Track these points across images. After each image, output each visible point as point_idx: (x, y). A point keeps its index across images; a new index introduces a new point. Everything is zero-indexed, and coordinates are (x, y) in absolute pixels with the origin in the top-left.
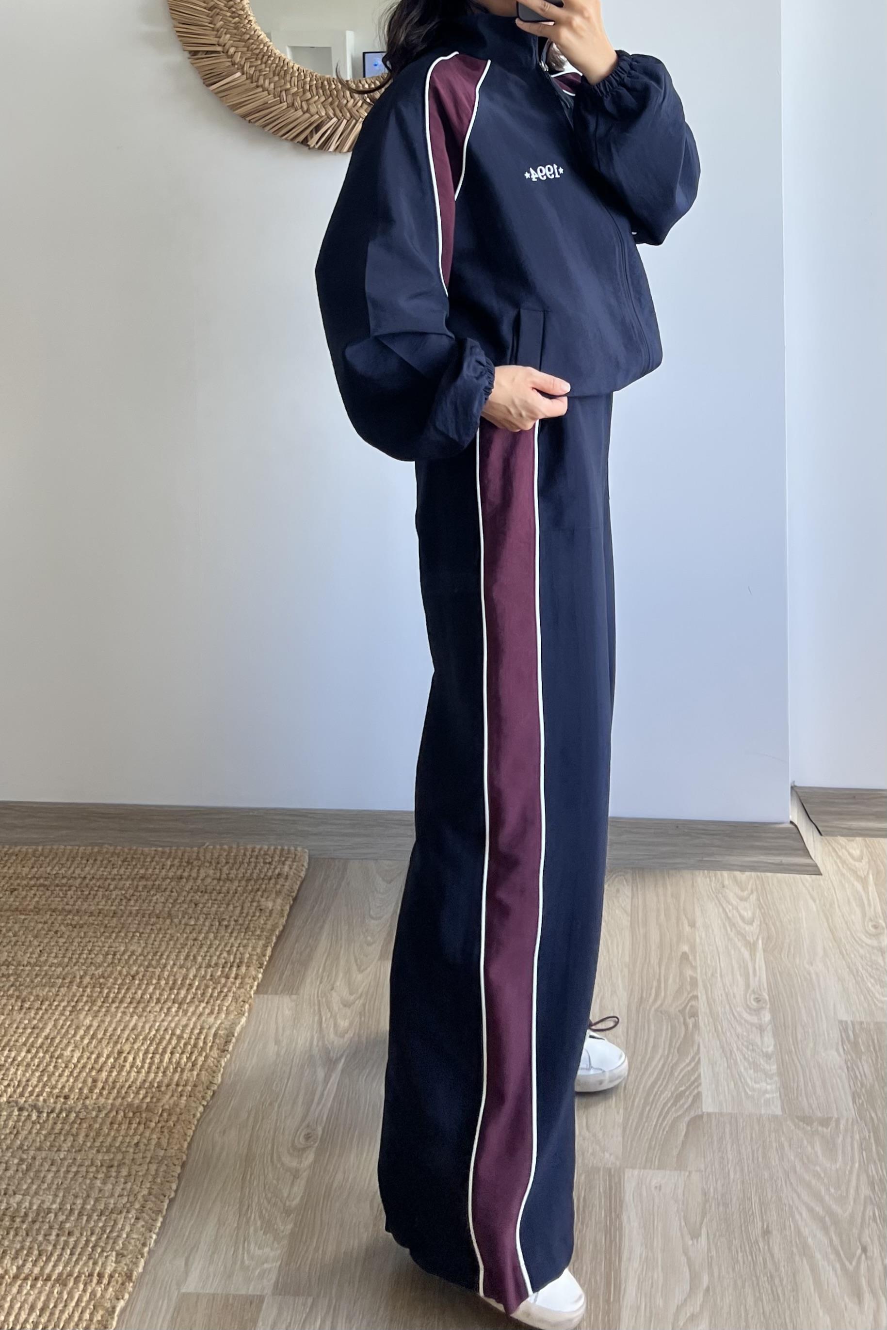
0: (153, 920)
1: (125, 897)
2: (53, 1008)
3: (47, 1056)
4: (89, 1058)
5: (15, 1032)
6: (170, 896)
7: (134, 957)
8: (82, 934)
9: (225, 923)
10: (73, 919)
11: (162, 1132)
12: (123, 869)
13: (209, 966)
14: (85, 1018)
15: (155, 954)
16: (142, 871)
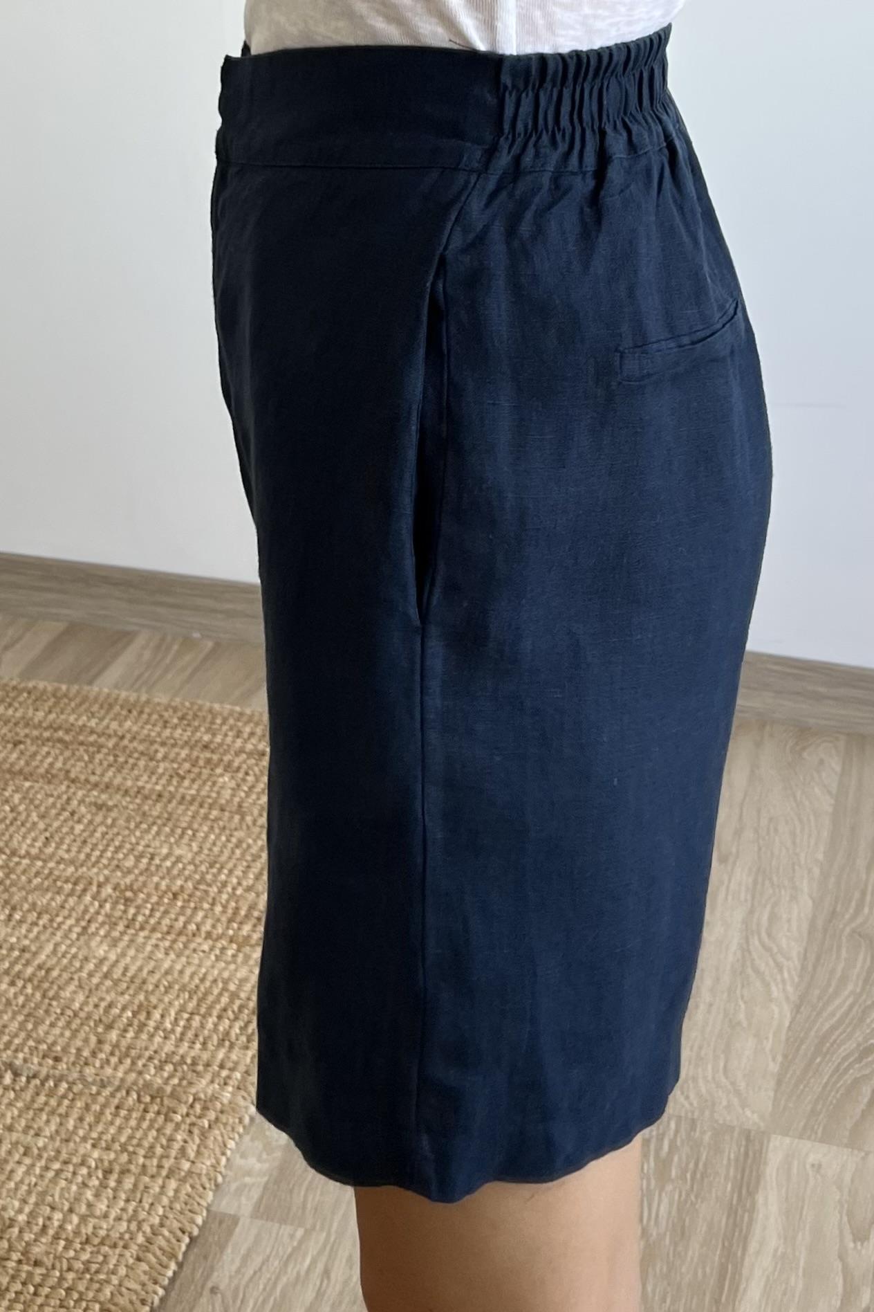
0: (215, 813)
1: (178, 774)
2: (55, 925)
3: (38, 995)
4: (96, 1006)
7: (180, 865)
8: (109, 821)
10: (98, 797)
11: (191, 1132)
14: (98, 947)
15: (211, 866)
16: (206, 738)
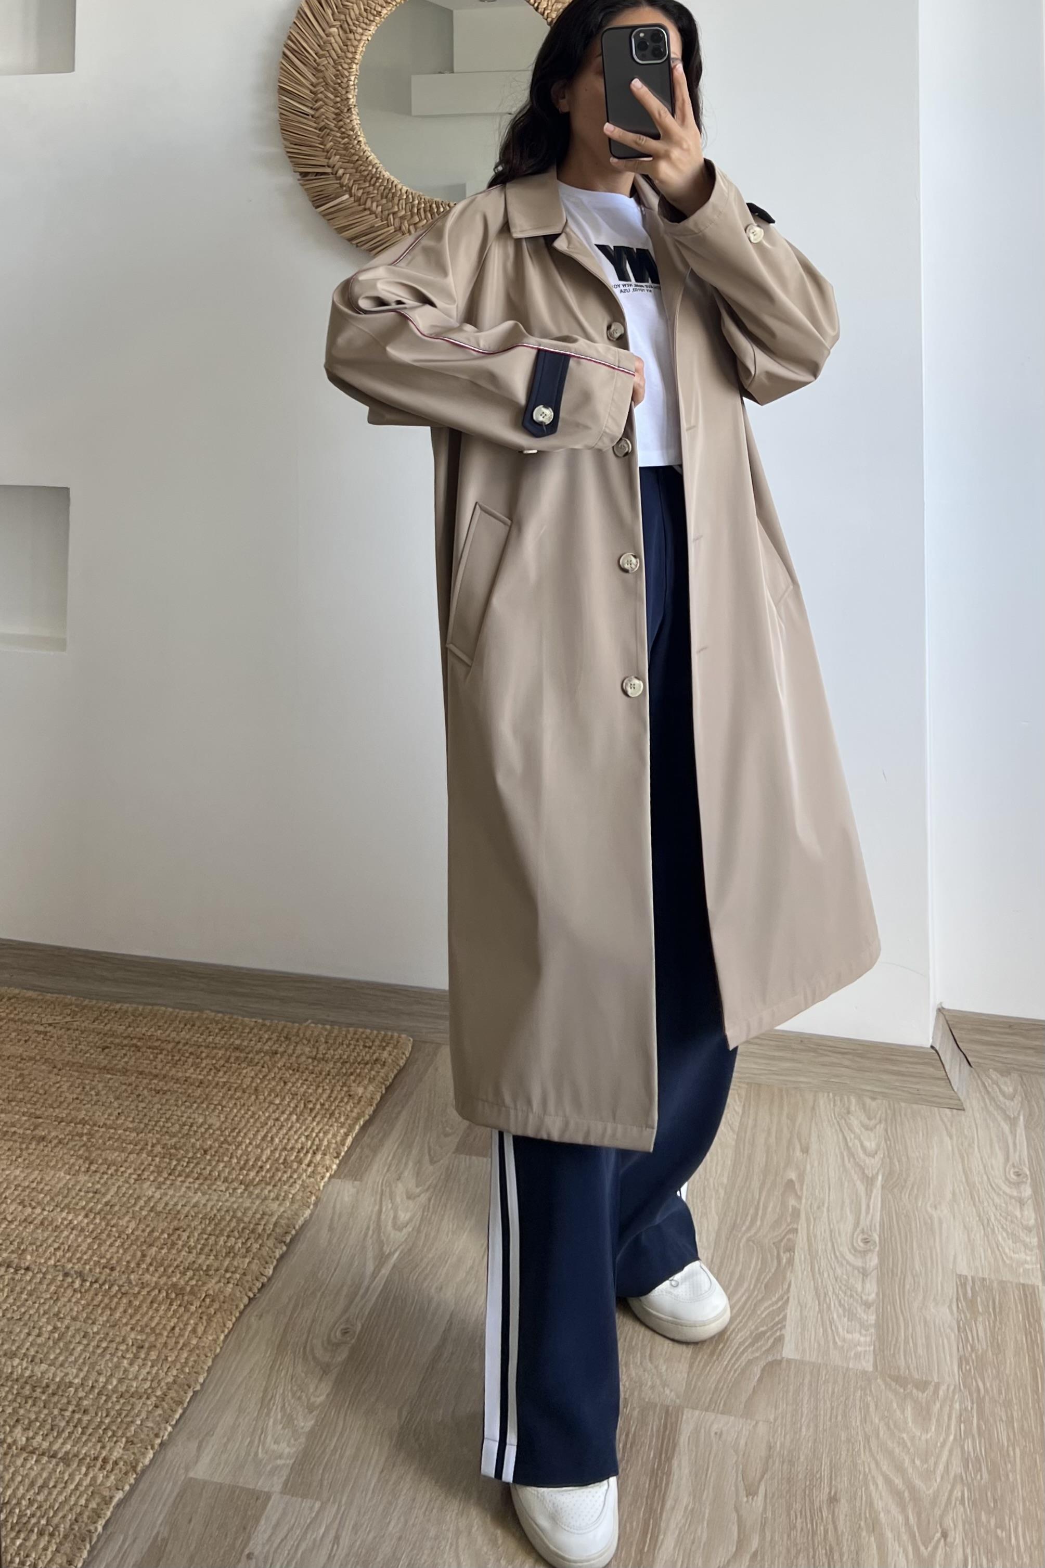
0: (238, 1094)
1: (215, 1068)
2: (119, 1174)
3: (103, 1224)
4: (143, 1231)
5: (77, 1195)
6: (260, 1071)
7: (211, 1131)
8: (164, 1101)
9: (311, 1106)
10: (158, 1084)
11: (201, 1318)
12: (218, 1038)
13: (285, 1149)
14: (148, 1189)
15: (233, 1131)
16: (238, 1042)
